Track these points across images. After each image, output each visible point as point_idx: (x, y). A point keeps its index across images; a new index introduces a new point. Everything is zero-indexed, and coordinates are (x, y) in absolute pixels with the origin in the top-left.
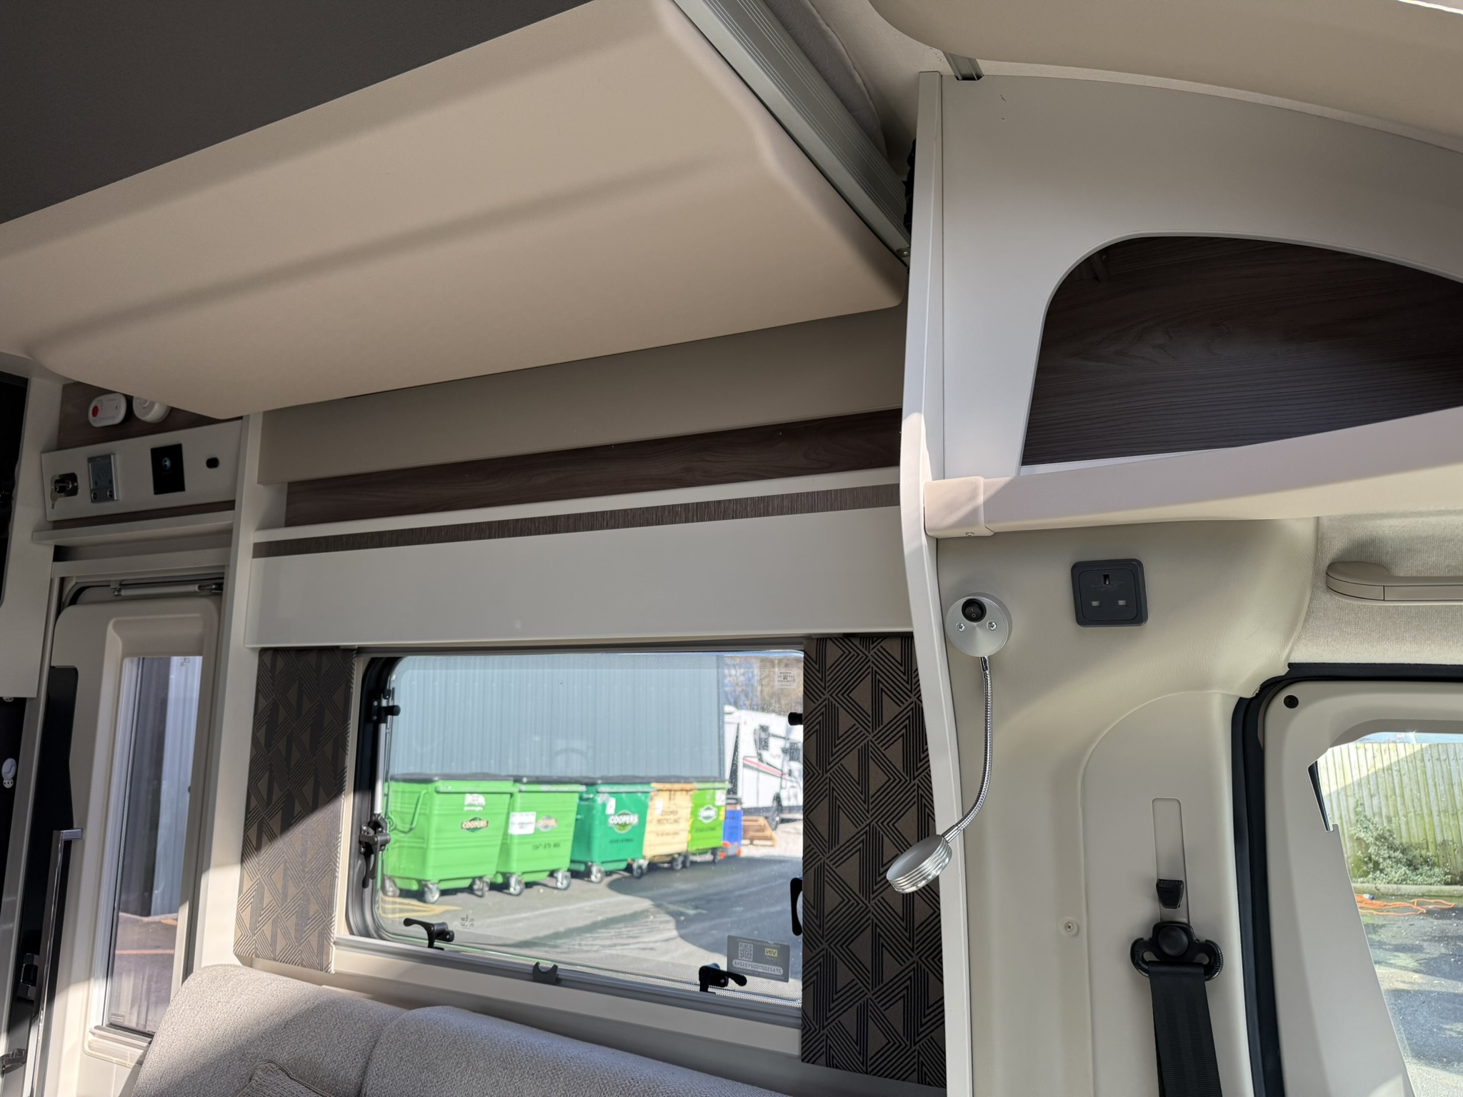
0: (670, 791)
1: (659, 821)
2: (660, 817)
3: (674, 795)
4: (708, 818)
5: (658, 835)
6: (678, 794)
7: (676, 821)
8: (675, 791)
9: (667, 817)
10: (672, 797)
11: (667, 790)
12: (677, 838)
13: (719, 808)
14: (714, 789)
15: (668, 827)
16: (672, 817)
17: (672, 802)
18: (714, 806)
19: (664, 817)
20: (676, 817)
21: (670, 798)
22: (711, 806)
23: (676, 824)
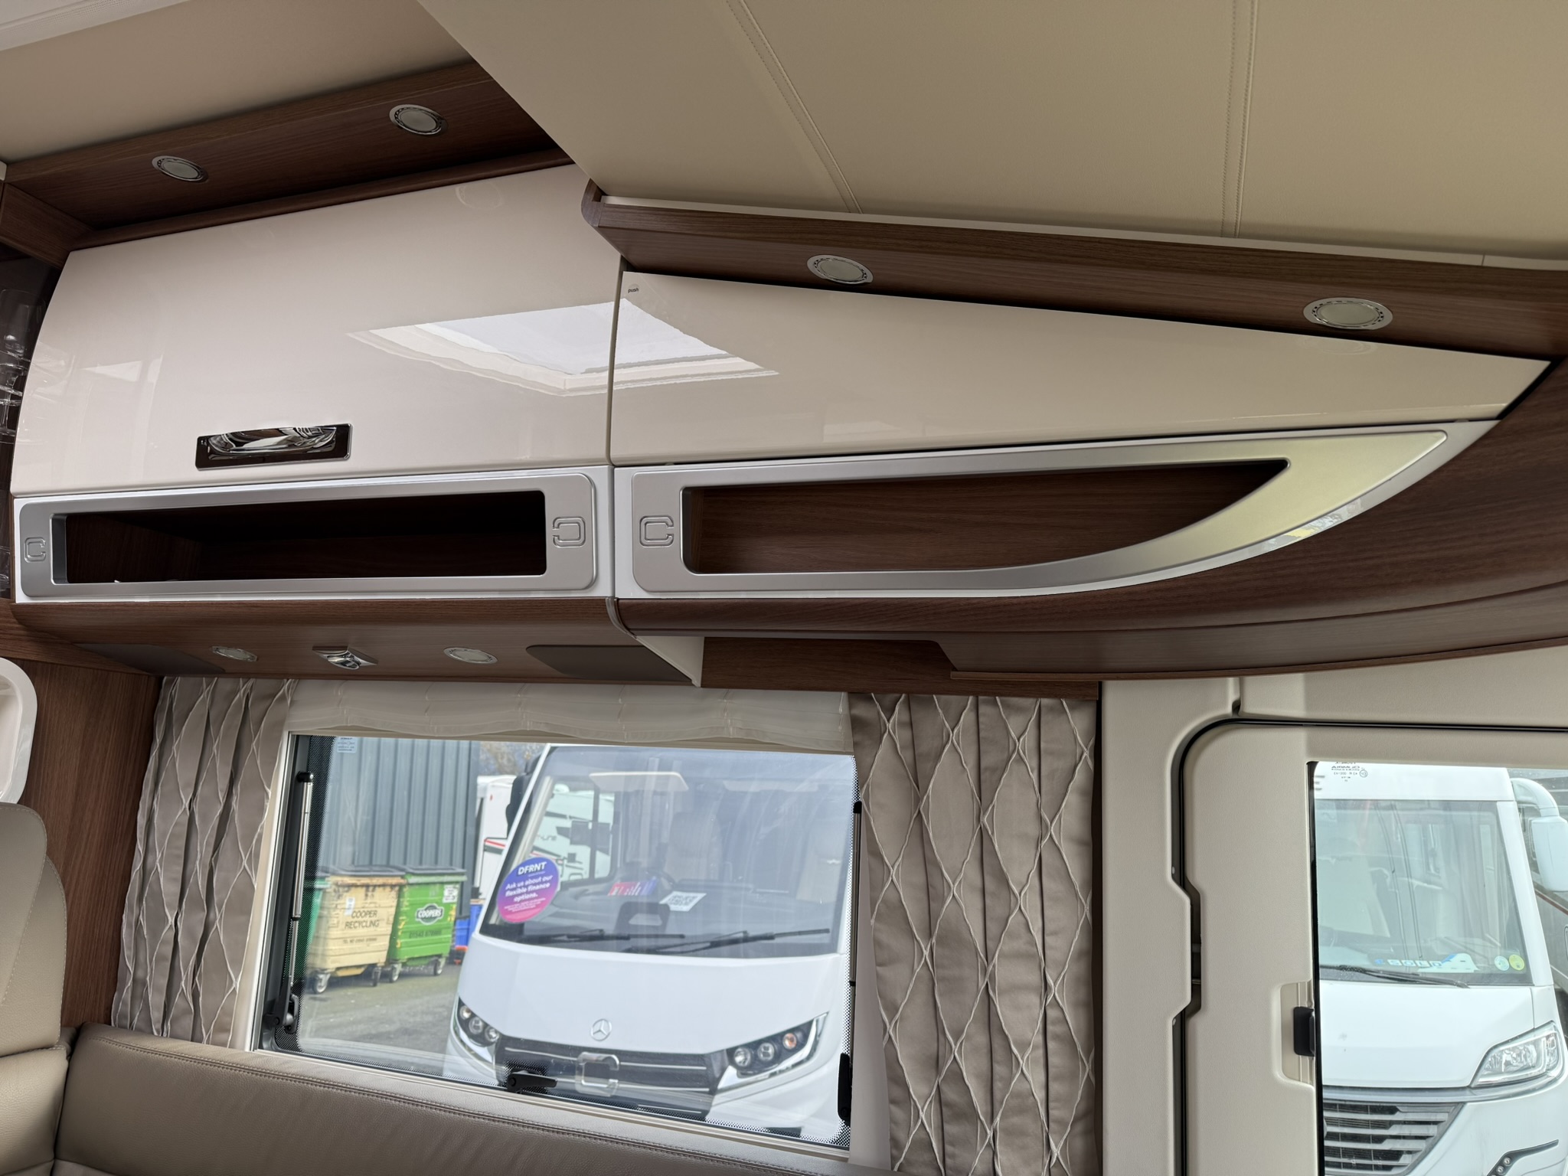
0: (367, 886)
1: (348, 925)
2: (350, 919)
3: (373, 891)
4: (426, 919)
5: (345, 942)
6: (378, 890)
7: (373, 924)
8: (375, 886)
9: (360, 919)
10: (370, 894)
11: (362, 886)
12: (374, 945)
13: (448, 906)
14: (442, 883)
15: (361, 931)
16: (367, 918)
17: (369, 901)
18: (440, 903)
19: (356, 919)
20: (374, 919)
21: (367, 895)
22: (435, 905)
23: (372, 929)
